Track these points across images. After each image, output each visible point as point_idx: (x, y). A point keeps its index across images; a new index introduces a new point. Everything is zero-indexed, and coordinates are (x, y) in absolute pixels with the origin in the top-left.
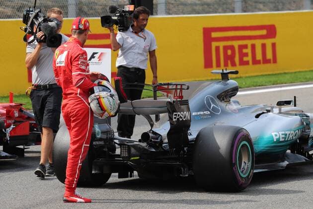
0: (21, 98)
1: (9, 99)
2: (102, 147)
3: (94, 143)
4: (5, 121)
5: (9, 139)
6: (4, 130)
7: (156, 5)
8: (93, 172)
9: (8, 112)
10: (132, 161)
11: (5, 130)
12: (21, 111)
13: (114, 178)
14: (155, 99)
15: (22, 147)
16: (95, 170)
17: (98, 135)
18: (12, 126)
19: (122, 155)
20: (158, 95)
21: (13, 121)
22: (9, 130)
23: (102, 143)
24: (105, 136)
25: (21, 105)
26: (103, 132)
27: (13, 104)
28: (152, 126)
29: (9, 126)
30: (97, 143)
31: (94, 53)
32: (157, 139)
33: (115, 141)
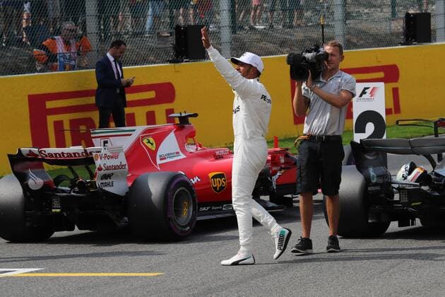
0: (286, 142)
1: (273, 144)
2: (378, 192)
3: (369, 189)
4: (270, 168)
5: (275, 188)
6: (269, 178)
7: (435, 31)
8: (370, 221)
9: (273, 158)
10: (412, 207)
11: (271, 178)
12: (287, 156)
13: (394, 226)
14: (436, 135)
15: (290, 196)
16: (372, 219)
17: (373, 179)
18: (278, 174)
19: (402, 201)
20: (439, 131)
21: (279, 168)
22: (275, 178)
23: (378, 188)
24: (381, 181)
25: (287, 149)
26: (378, 176)
27: (278, 149)
28: (434, 166)
29: (275, 173)
30: (373, 188)
31: (366, 89)
32: (441, 181)
33: (393, 185)
